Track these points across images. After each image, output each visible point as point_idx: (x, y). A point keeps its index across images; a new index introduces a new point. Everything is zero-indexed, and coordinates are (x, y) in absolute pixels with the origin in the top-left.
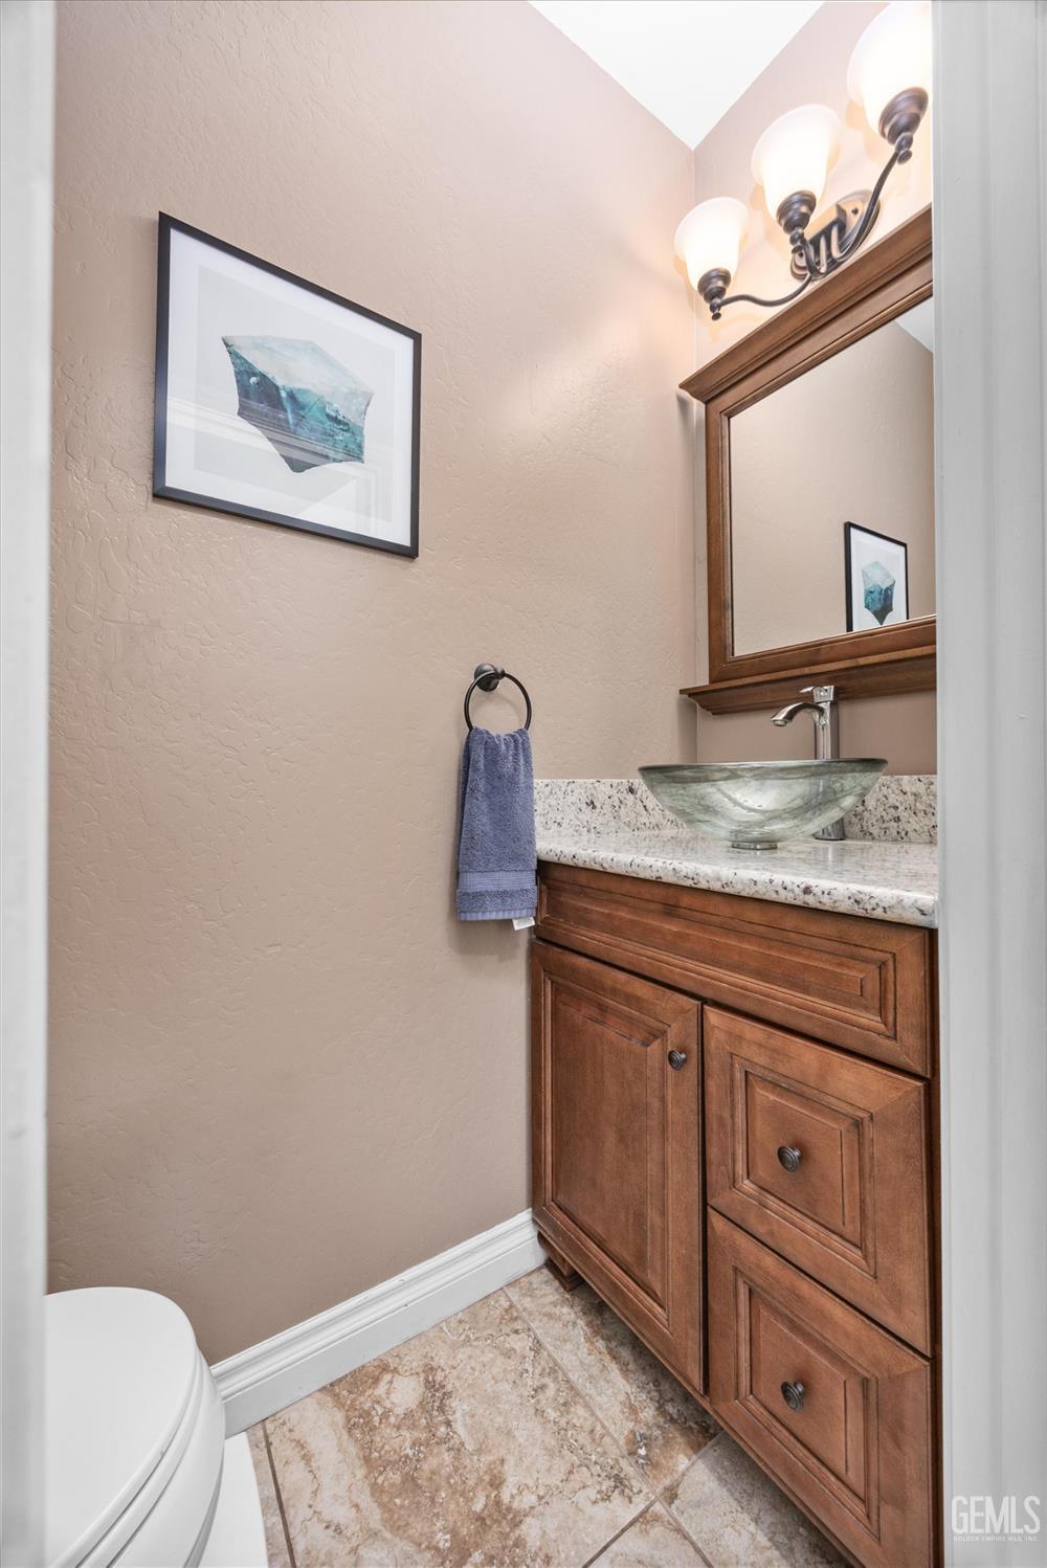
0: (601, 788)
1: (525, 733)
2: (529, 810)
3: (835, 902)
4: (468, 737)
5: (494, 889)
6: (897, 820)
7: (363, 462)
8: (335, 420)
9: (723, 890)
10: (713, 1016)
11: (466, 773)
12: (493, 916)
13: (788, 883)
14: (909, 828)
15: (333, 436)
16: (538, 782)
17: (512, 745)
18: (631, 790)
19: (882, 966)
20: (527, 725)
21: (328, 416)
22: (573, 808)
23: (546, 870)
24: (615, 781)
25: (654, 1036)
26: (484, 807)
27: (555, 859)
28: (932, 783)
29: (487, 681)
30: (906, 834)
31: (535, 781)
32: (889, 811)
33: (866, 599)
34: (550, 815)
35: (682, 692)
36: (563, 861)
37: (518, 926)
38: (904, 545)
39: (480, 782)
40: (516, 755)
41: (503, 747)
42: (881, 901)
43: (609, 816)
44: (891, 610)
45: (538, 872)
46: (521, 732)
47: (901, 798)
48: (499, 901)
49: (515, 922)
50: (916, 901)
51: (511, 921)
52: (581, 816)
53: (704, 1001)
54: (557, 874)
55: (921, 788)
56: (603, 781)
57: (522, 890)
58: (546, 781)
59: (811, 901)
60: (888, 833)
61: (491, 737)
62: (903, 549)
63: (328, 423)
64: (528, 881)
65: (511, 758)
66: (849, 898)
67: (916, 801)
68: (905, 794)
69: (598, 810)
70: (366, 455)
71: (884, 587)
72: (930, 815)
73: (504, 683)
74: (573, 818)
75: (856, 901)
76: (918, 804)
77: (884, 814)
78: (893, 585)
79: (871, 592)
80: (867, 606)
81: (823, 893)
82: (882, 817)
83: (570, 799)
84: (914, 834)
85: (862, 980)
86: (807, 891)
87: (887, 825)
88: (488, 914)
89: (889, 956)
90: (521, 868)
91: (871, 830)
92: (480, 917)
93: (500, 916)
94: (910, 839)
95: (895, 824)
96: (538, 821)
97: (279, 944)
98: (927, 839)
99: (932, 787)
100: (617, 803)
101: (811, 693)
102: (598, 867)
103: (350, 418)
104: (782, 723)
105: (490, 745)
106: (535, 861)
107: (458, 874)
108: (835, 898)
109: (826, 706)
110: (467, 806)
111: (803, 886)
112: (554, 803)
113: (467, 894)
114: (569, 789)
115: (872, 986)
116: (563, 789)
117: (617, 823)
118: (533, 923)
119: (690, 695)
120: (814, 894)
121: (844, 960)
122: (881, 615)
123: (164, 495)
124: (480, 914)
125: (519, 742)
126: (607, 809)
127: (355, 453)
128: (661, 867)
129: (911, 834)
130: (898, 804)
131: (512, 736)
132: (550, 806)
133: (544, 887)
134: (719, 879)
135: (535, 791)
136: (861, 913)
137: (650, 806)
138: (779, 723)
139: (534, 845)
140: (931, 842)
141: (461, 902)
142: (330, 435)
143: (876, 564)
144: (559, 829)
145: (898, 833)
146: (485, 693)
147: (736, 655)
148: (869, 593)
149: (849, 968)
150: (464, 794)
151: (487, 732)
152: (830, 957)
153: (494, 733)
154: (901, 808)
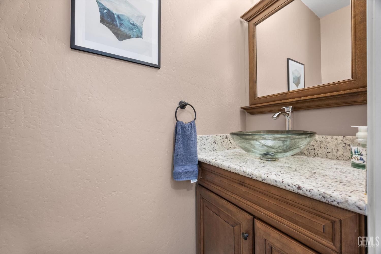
0: (218, 137)
1: (194, 122)
2: (195, 146)
3: (312, 195)
4: (176, 124)
5: (185, 171)
6: (314, 149)
7: (142, 38)
8: (133, 25)
9: (262, 181)
10: (258, 224)
11: (176, 135)
12: (184, 179)
13: (290, 183)
14: (318, 152)
15: (132, 30)
16: (198, 136)
17: (190, 126)
18: (227, 138)
19: (333, 223)
20: (195, 120)
21: (130, 23)
22: (209, 144)
23: (201, 164)
24: (222, 135)
25: (237, 224)
26: (181, 145)
27: (204, 162)
28: (327, 138)
29: (183, 106)
30: (317, 154)
31: (197, 136)
32: (311, 146)
33: (293, 80)
34: (202, 146)
35: (241, 108)
36: (206, 162)
37: (192, 182)
38: (304, 65)
39: (180, 138)
40: (191, 129)
41: (187, 127)
42: (336, 199)
43: (220, 146)
44: (300, 83)
45: (198, 165)
46: (193, 122)
47: (315, 142)
48: (186, 175)
49: (191, 181)
50: (355, 202)
51: (190, 180)
52: (212, 146)
53: (255, 217)
54: (204, 166)
55: (323, 140)
56: (218, 135)
57: (193, 171)
58: (201, 136)
59: (300, 192)
60: (310, 153)
61: (183, 124)
62: (303, 66)
63: (131, 26)
64: (195, 168)
65: (190, 130)
66: (320, 195)
67: (321, 144)
68: (317, 141)
69: (217, 144)
70: (143, 36)
71: (298, 77)
72: (326, 149)
73: (187, 107)
74: (209, 147)
75: (323, 197)
76: (322, 145)
77: (309, 147)
78: (300, 76)
79: (295, 78)
80: (293, 82)
81: (307, 190)
82: (308, 148)
83: (208, 141)
84: (320, 154)
85: (323, 226)
86: (299, 188)
87: (310, 151)
88: (183, 179)
89: (338, 220)
90: (193, 164)
91: (304, 152)
92: (180, 180)
93: (187, 179)
94: (318, 156)
95: (313, 151)
96: (198, 148)
97: (116, 191)
98: (325, 156)
99: (327, 140)
100: (222, 142)
101: (284, 109)
102: (217, 166)
103: (138, 24)
104: (275, 118)
105: (183, 126)
106: (197, 161)
107: (173, 166)
108: (312, 194)
109: (290, 113)
110: (176, 146)
111: (297, 186)
112: (203, 142)
113: (176, 173)
114: (208, 138)
115: (328, 229)
116: (206, 138)
117: (222, 148)
118: (197, 181)
119: (244, 109)
120: (302, 190)
121: (315, 216)
122: (297, 85)
123: (74, 48)
124: (180, 179)
125: (192, 125)
126: (219, 143)
127: (139, 35)
128: (239, 170)
129: (319, 154)
130: (314, 144)
131: (190, 123)
132: (202, 143)
133: (200, 169)
134: (261, 177)
135: (197, 139)
136: (325, 201)
137: (232, 142)
138: (274, 118)
139: (197, 157)
140: (326, 158)
141: (175, 175)
142: (131, 29)
143: (296, 70)
144: (205, 150)
145: (314, 154)
146: (182, 110)
147: (258, 97)
148: (294, 78)
149: (317, 219)
150: (175, 141)
151: (182, 122)
152: (308, 213)
153: (184, 122)
154: (315, 146)
